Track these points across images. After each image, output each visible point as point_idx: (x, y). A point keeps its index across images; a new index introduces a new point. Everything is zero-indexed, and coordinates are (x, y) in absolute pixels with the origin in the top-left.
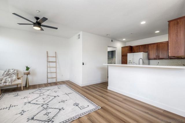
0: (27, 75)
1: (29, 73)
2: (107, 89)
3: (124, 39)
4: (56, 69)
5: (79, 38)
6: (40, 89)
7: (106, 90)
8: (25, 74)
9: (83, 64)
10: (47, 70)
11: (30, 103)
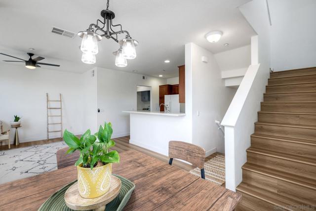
0: (16, 128)
1: (19, 125)
2: (128, 143)
3: (161, 76)
4: (61, 119)
5: (93, 75)
6: (36, 146)
7: (126, 144)
8: (12, 126)
9: (99, 111)
10: (48, 120)
11: (22, 160)
